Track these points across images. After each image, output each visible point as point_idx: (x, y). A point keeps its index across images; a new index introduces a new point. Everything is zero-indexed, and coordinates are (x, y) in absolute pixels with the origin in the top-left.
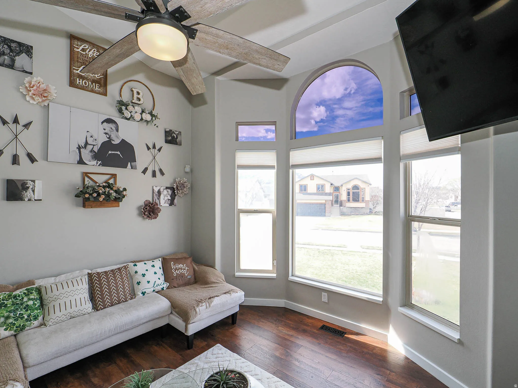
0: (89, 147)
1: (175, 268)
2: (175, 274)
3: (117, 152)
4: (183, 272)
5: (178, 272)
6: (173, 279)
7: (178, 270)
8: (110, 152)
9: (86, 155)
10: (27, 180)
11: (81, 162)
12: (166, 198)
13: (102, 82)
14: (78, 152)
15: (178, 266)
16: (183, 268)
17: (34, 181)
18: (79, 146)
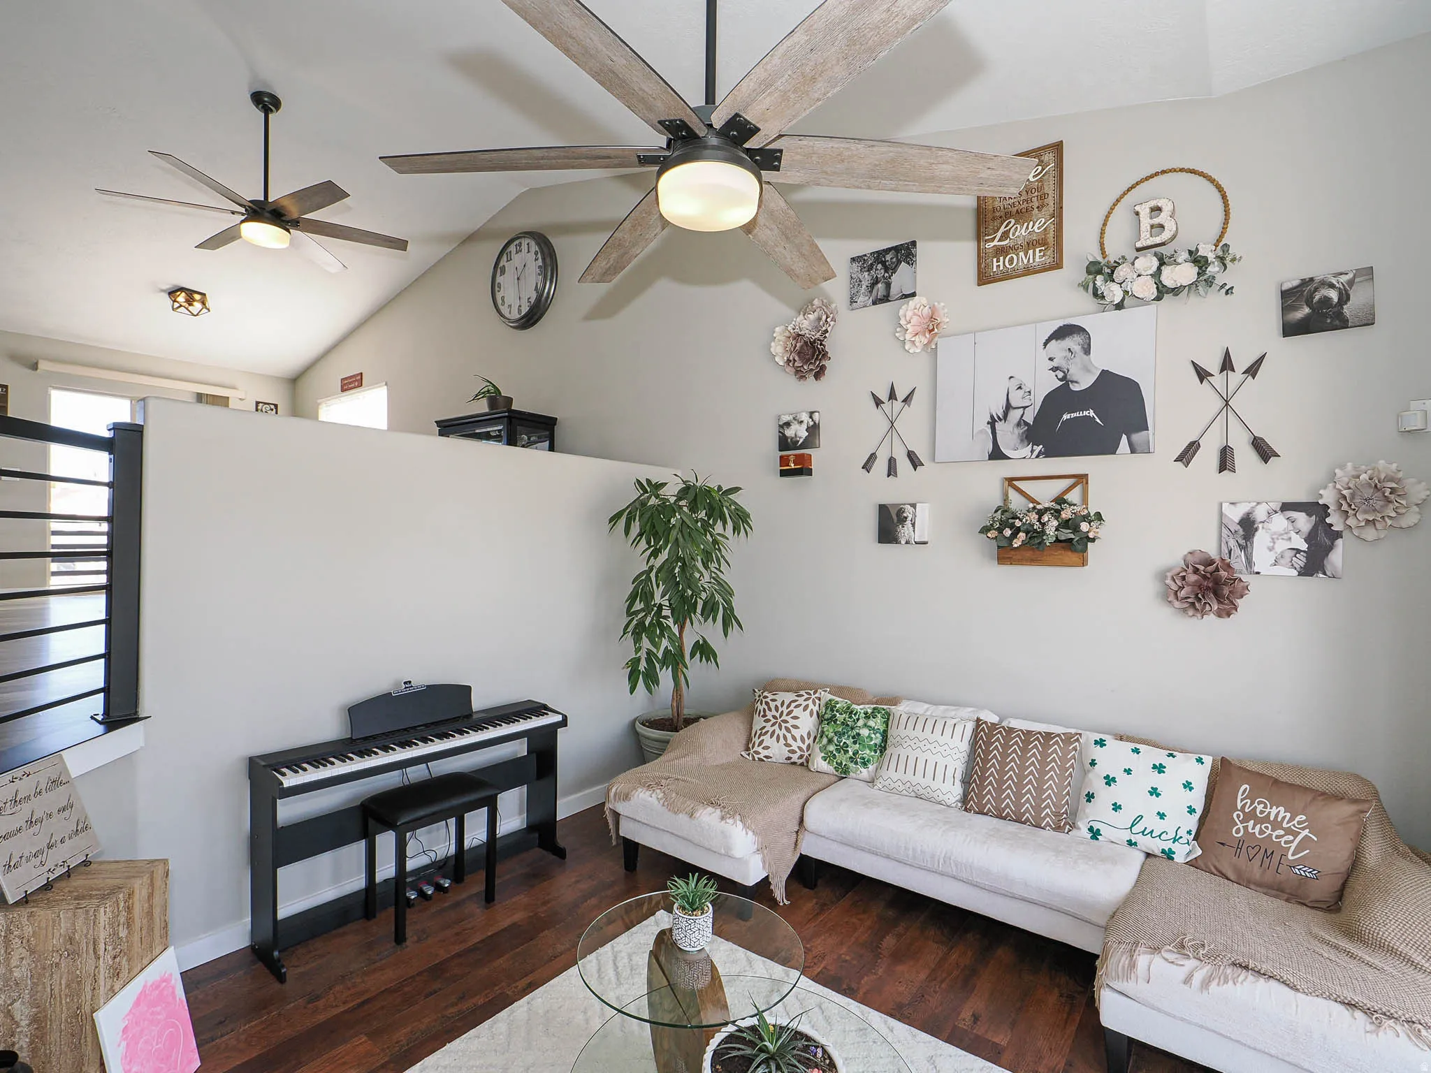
0: (1015, 415)
1: (1247, 810)
2: (1238, 831)
3: (1086, 413)
4: (1277, 837)
5: (1257, 830)
6: (1222, 844)
7: (1259, 821)
8: (1066, 417)
9: (1008, 434)
10: (905, 504)
11: (997, 454)
12: (1282, 546)
13: (1051, 240)
14: (990, 431)
15: (1265, 807)
16: (1285, 825)
17: (914, 506)
18: (992, 417)
